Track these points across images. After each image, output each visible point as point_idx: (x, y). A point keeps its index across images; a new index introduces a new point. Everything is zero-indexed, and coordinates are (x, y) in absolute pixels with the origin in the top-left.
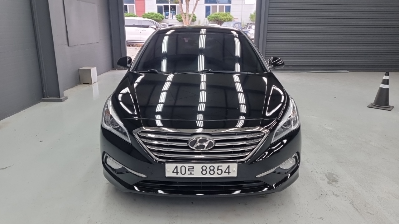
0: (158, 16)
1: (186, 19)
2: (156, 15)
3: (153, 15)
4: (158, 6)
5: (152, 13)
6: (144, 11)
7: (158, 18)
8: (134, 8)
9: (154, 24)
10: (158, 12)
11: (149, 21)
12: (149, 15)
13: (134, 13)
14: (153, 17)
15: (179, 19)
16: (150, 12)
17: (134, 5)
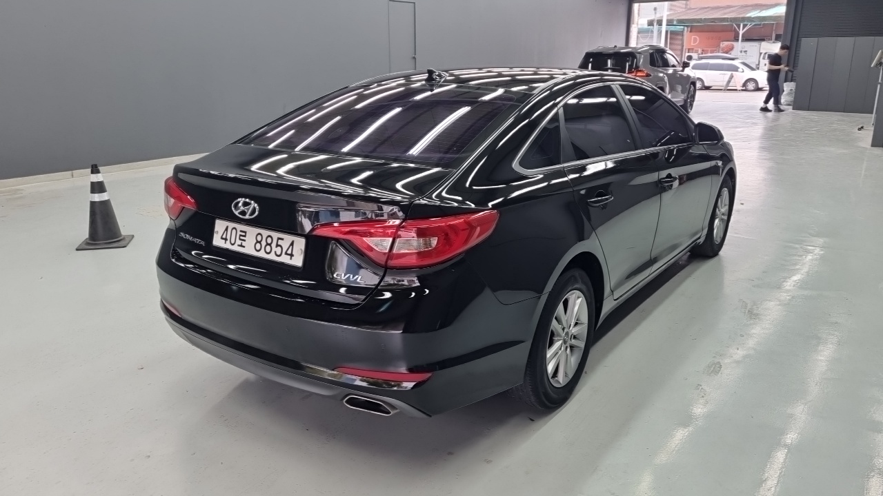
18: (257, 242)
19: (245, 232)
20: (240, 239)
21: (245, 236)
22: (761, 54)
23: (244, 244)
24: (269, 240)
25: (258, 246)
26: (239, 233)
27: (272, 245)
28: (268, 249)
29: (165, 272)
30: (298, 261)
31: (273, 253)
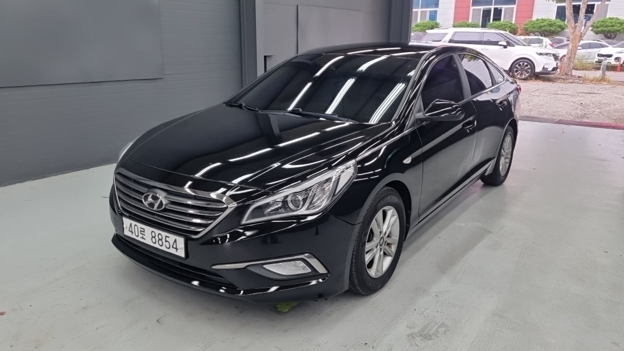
0: (555, 23)
1: (576, 30)
2: (550, 23)
3: (545, 23)
4: (558, 7)
5: (542, 19)
6: (531, 17)
7: (553, 29)
8: (513, 11)
9: (505, 39)
10: (556, 18)
11: (496, 33)
12: (537, 22)
13: (512, 20)
14: (544, 26)
15: (595, 29)
16: (539, 18)
17: (515, 6)
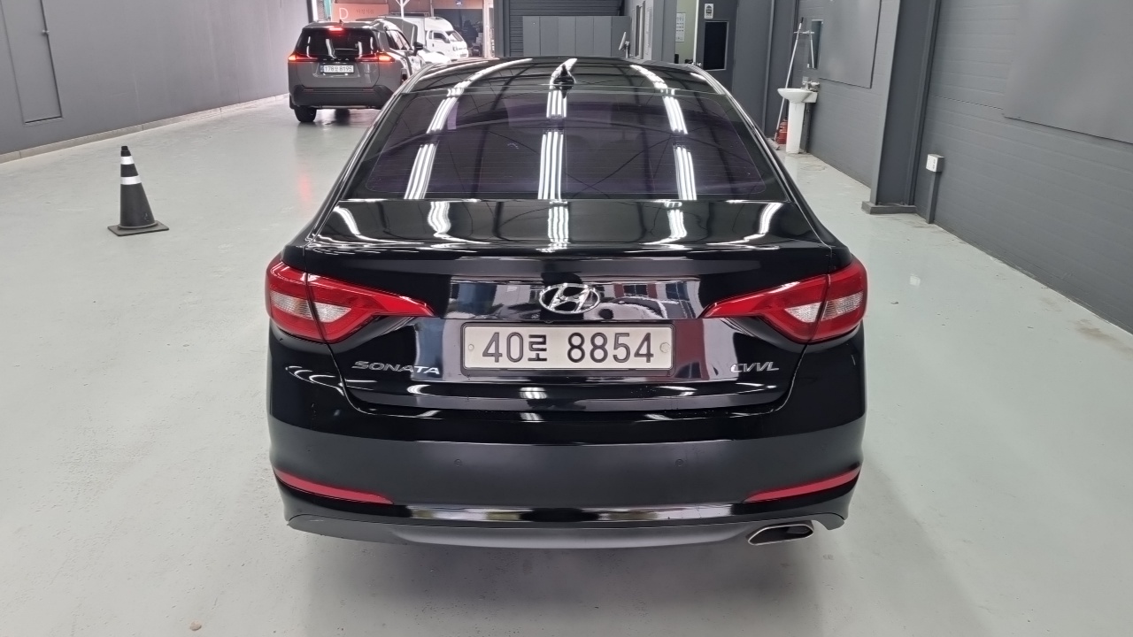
18: (573, 347)
19: (544, 337)
20: (532, 349)
21: (544, 343)
22: (426, 32)
23: (542, 354)
24: (599, 341)
25: (576, 354)
26: (527, 340)
27: (606, 347)
28: (599, 354)
29: (293, 425)
30: (663, 360)
31: (610, 357)
